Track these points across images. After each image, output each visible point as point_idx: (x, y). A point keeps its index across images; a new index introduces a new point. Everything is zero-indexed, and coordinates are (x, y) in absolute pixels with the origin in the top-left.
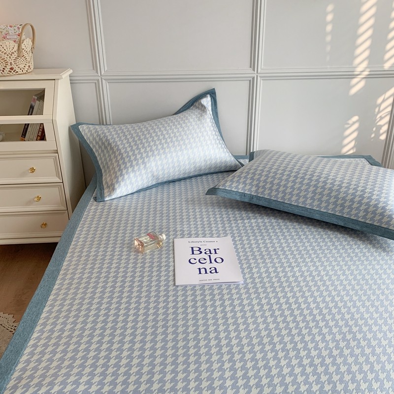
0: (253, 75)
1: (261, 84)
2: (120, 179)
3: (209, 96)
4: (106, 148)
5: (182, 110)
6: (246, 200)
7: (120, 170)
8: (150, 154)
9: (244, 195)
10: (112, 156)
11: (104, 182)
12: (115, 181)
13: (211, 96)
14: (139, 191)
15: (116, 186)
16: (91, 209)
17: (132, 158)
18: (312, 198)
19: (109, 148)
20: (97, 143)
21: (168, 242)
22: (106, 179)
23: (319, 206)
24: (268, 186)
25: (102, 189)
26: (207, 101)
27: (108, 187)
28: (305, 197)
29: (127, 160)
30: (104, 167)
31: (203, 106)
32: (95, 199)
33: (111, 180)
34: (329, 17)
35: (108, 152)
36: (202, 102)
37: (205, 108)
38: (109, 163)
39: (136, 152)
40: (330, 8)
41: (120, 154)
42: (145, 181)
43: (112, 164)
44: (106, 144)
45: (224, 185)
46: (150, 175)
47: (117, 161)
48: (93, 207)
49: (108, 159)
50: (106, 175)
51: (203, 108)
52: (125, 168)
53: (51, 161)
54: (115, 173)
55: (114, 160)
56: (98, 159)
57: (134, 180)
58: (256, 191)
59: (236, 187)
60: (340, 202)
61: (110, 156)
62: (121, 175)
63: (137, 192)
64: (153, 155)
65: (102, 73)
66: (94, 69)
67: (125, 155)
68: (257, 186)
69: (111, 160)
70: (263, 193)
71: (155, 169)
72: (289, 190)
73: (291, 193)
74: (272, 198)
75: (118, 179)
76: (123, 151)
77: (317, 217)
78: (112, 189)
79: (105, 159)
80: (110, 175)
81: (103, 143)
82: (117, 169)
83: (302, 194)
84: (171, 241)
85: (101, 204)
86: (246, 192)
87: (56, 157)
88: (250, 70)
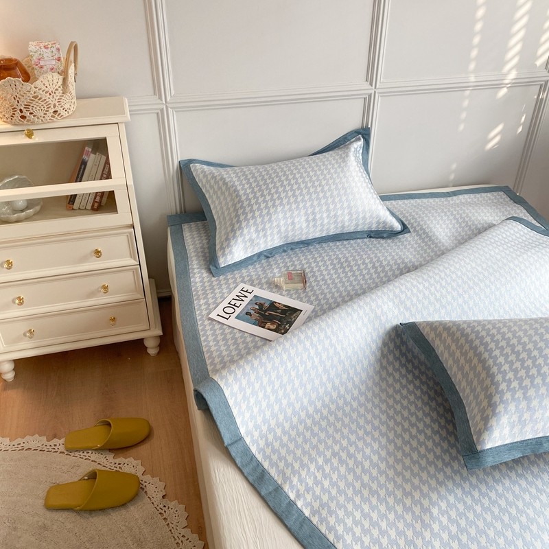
1: (378, 102)
43: (229, 214)
52: (246, 219)
53: (124, 239)
80: (226, 228)
82: (234, 220)
88: (367, 85)
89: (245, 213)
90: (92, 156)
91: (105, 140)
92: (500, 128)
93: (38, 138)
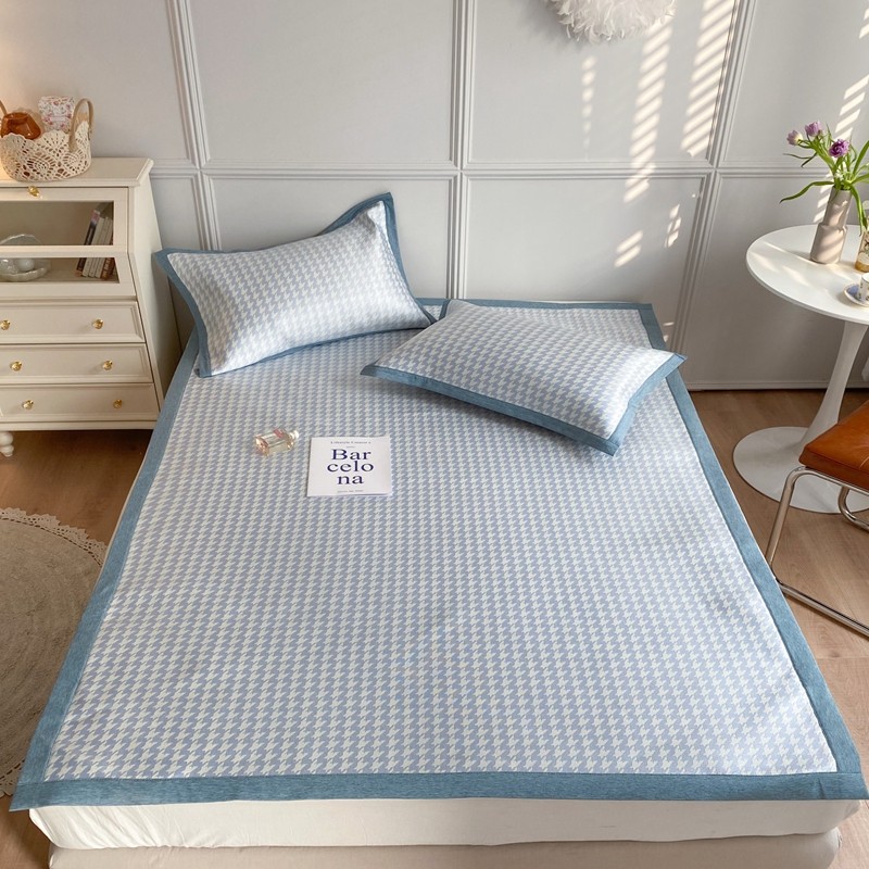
0: (455, 173)
1: (468, 188)
2: (234, 344)
3: (381, 203)
4: (211, 293)
6: (418, 384)
7: (234, 330)
8: (280, 306)
9: (415, 376)
10: (222, 308)
11: (210, 348)
12: (226, 346)
13: (385, 204)
14: (263, 361)
15: (229, 355)
16: (193, 389)
17: (253, 313)
18: (504, 387)
19: (216, 295)
20: (198, 285)
21: (302, 442)
22: (212, 342)
23: (512, 398)
24: (448, 367)
25: (207, 358)
26: (377, 214)
27: (216, 355)
28: (495, 385)
29: (244, 315)
30: (209, 323)
31: (370, 221)
32: (198, 372)
33: (221, 345)
35: (215, 300)
36: (370, 215)
37: (374, 225)
38: (217, 319)
39: (259, 303)
41: (234, 305)
42: (273, 347)
43: (221, 320)
44: (212, 288)
45: (386, 362)
46: (280, 338)
47: (229, 317)
48: (195, 386)
49: (215, 312)
50: (212, 336)
51: (370, 226)
52: (242, 327)
53: (128, 311)
54: (227, 334)
55: (224, 315)
56: (200, 309)
57: (255, 346)
58: (432, 373)
59: (405, 366)
60: (538, 395)
61: (217, 307)
62: (236, 338)
63: (260, 362)
64: (285, 308)
65: (203, 165)
66: (188, 157)
67: (241, 308)
68: (433, 365)
69: (219, 313)
70: (440, 376)
71: (287, 329)
72: (475, 375)
73: (477, 379)
74: (453, 384)
75: (231, 344)
76: (238, 301)
77: (510, 412)
78: (223, 359)
79: (211, 311)
80: (219, 338)
81: (207, 287)
82: (229, 329)
83: (492, 381)
84: (307, 439)
85: (207, 380)
86: (418, 373)
87: (134, 306)
88: (450, 165)
89: (240, 320)
90: (101, 220)
91: (112, 204)
92: (637, 237)
93: (42, 197)
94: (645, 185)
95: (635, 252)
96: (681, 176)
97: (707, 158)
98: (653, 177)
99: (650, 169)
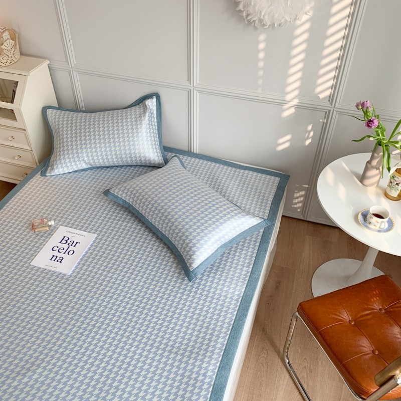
0: (190, 88)
1: (196, 96)
3: (154, 97)
5: (133, 105)
6: (127, 206)
7: (60, 155)
9: (125, 202)
11: (51, 161)
13: (156, 99)
18: (159, 222)
19: (58, 135)
22: (52, 158)
23: (161, 228)
24: (138, 202)
27: (51, 165)
28: (155, 219)
30: (55, 147)
31: (146, 106)
32: (42, 173)
33: (54, 161)
34: (262, 46)
36: (147, 103)
37: (147, 109)
40: (262, 37)
41: (63, 142)
43: (57, 149)
44: (58, 131)
45: (113, 191)
48: (35, 180)
54: (57, 156)
56: (54, 139)
58: (132, 202)
59: (121, 195)
62: (60, 159)
64: (86, 148)
65: (73, 66)
66: (66, 61)
68: (133, 199)
70: (135, 205)
71: (86, 159)
73: (149, 213)
74: (140, 211)
75: (57, 162)
76: (65, 140)
78: (53, 168)
83: (154, 216)
84: (58, 226)
85: (42, 178)
86: (127, 201)
87: (25, 134)
88: (187, 83)
91: (17, 82)
92: (288, 137)
94: (292, 110)
95: (287, 145)
96: (314, 109)
97: (329, 101)
98: (297, 107)
99: (296, 102)
